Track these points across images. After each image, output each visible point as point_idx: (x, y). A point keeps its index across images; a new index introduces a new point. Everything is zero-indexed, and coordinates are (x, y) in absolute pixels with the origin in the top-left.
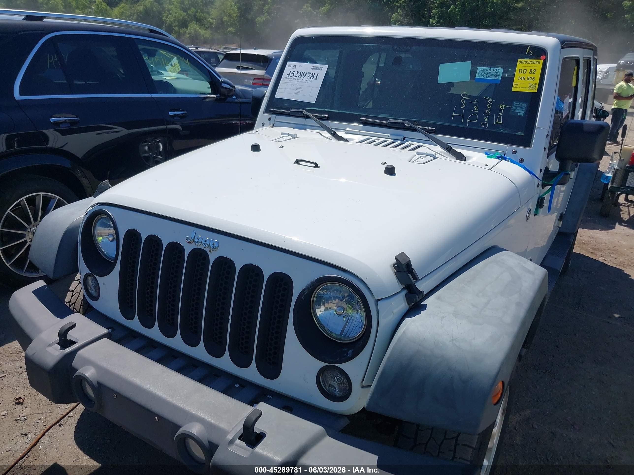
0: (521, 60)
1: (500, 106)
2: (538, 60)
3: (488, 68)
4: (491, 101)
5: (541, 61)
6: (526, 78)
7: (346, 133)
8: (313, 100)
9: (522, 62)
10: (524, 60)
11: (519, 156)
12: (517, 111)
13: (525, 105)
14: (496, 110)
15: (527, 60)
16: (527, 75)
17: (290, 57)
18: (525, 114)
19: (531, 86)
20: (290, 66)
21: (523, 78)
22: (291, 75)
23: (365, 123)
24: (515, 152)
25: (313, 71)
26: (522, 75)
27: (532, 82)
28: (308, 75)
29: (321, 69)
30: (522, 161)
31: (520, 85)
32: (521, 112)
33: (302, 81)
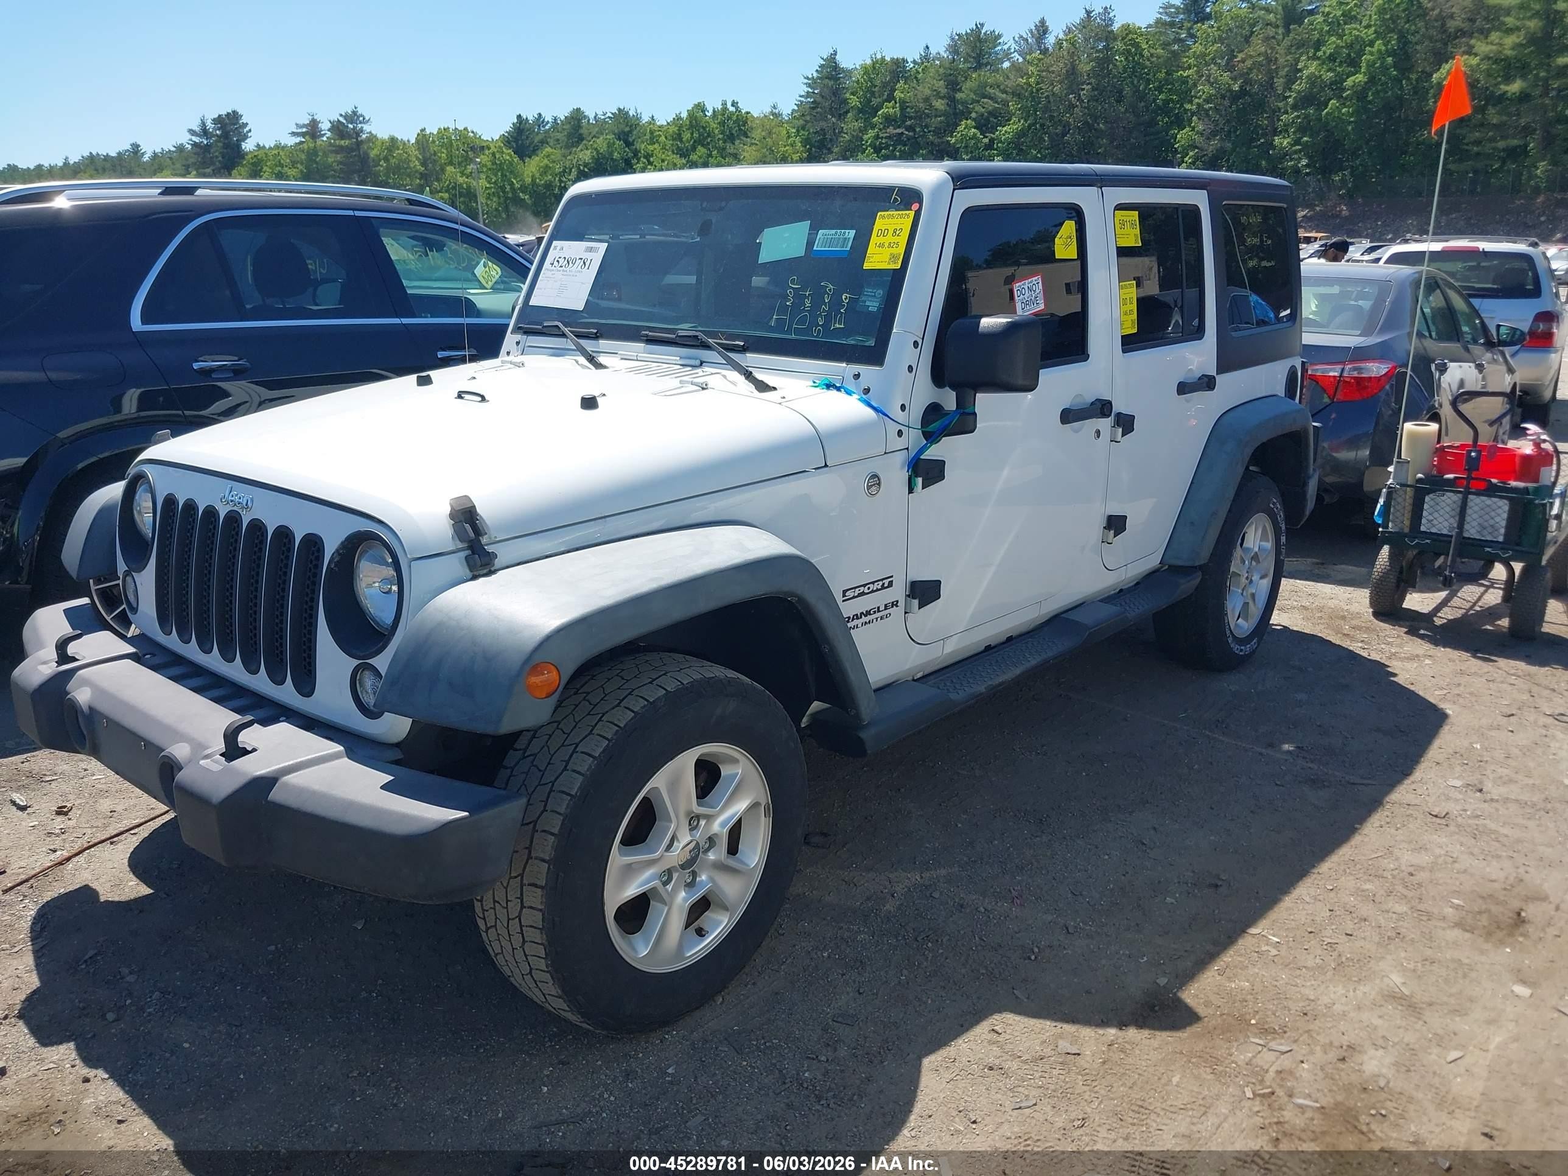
0: (883, 213)
1: (844, 297)
2: (907, 212)
3: (833, 232)
4: (830, 290)
5: (912, 213)
6: (886, 245)
7: (622, 359)
8: (580, 306)
9: (883, 217)
10: (886, 213)
11: (864, 382)
12: (868, 303)
13: (880, 292)
14: (836, 302)
15: (891, 213)
16: (890, 238)
17: (557, 232)
18: (879, 308)
19: (893, 257)
20: (555, 248)
21: (881, 245)
22: (556, 263)
23: (650, 341)
24: (857, 376)
25: (585, 256)
26: (881, 240)
27: (895, 251)
28: (578, 261)
29: (596, 250)
30: (867, 391)
31: (876, 258)
32: (873, 305)
33: (568, 273)
